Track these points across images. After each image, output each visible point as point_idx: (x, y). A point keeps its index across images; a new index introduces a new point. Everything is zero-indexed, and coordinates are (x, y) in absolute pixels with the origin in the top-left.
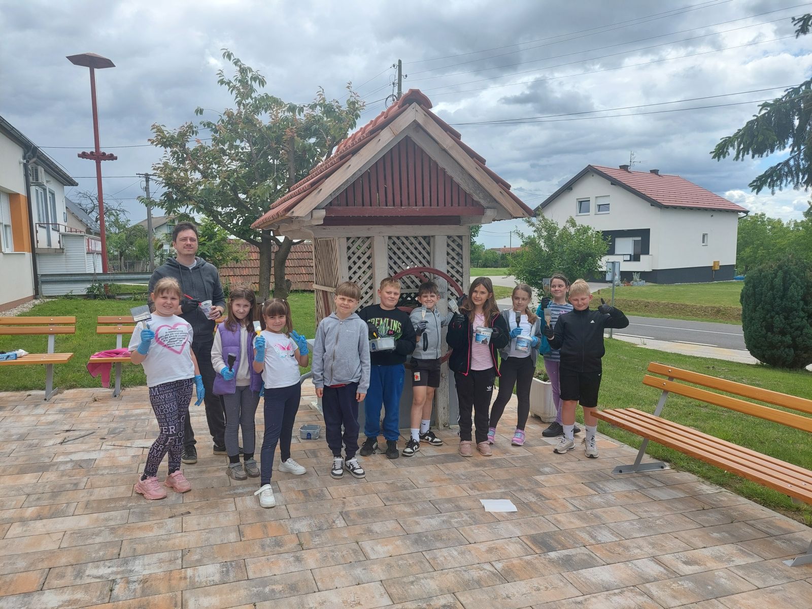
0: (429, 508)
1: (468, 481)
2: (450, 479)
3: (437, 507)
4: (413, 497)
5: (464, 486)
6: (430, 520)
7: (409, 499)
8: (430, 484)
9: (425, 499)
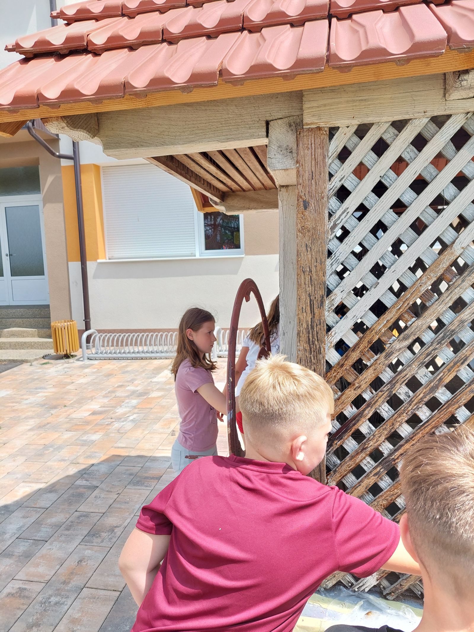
0: (35, 534)
1: (40, 598)
2: (64, 583)
3: (29, 541)
4: (67, 532)
5: (37, 587)
6: (19, 527)
7: (68, 529)
8: (75, 558)
9: (52, 539)
